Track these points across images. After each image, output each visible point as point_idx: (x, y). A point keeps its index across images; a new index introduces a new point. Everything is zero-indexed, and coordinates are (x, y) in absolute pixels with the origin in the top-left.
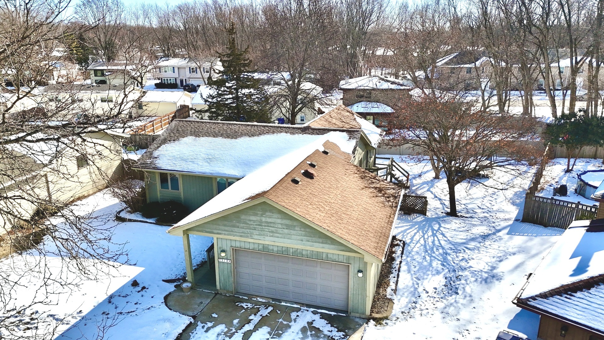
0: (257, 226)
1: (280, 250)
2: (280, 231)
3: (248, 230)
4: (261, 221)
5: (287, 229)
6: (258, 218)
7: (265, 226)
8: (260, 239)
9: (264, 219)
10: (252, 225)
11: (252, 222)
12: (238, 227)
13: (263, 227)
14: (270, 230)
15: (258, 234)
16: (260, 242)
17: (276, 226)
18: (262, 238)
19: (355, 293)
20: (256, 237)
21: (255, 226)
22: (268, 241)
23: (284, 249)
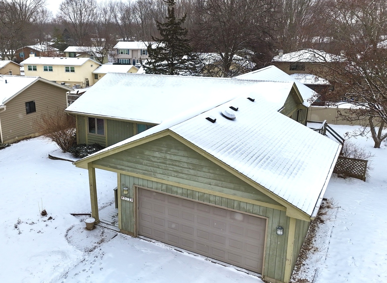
0: (161, 164)
1: (185, 192)
2: (185, 171)
3: (152, 168)
4: (165, 159)
5: (193, 169)
6: (163, 155)
7: (169, 164)
8: (163, 178)
9: (168, 157)
10: (155, 162)
11: (155, 159)
12: (141, 164)
13: (168, 166)
14: (175, 169)
15: (161, 172)
16: (164, 182)
17: (182, 165)
18: (165, 177)
19: (271, 253)
20: (159, 176)
21: (159, 164)
22: (171, 181)
23: (189, 192)
